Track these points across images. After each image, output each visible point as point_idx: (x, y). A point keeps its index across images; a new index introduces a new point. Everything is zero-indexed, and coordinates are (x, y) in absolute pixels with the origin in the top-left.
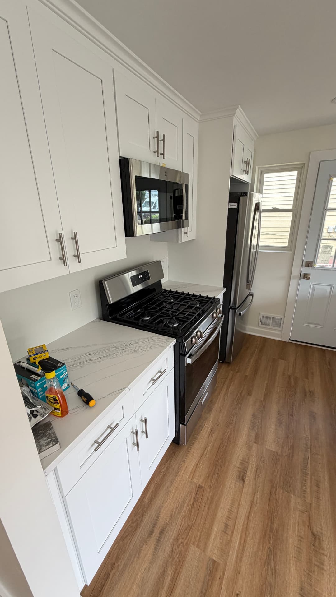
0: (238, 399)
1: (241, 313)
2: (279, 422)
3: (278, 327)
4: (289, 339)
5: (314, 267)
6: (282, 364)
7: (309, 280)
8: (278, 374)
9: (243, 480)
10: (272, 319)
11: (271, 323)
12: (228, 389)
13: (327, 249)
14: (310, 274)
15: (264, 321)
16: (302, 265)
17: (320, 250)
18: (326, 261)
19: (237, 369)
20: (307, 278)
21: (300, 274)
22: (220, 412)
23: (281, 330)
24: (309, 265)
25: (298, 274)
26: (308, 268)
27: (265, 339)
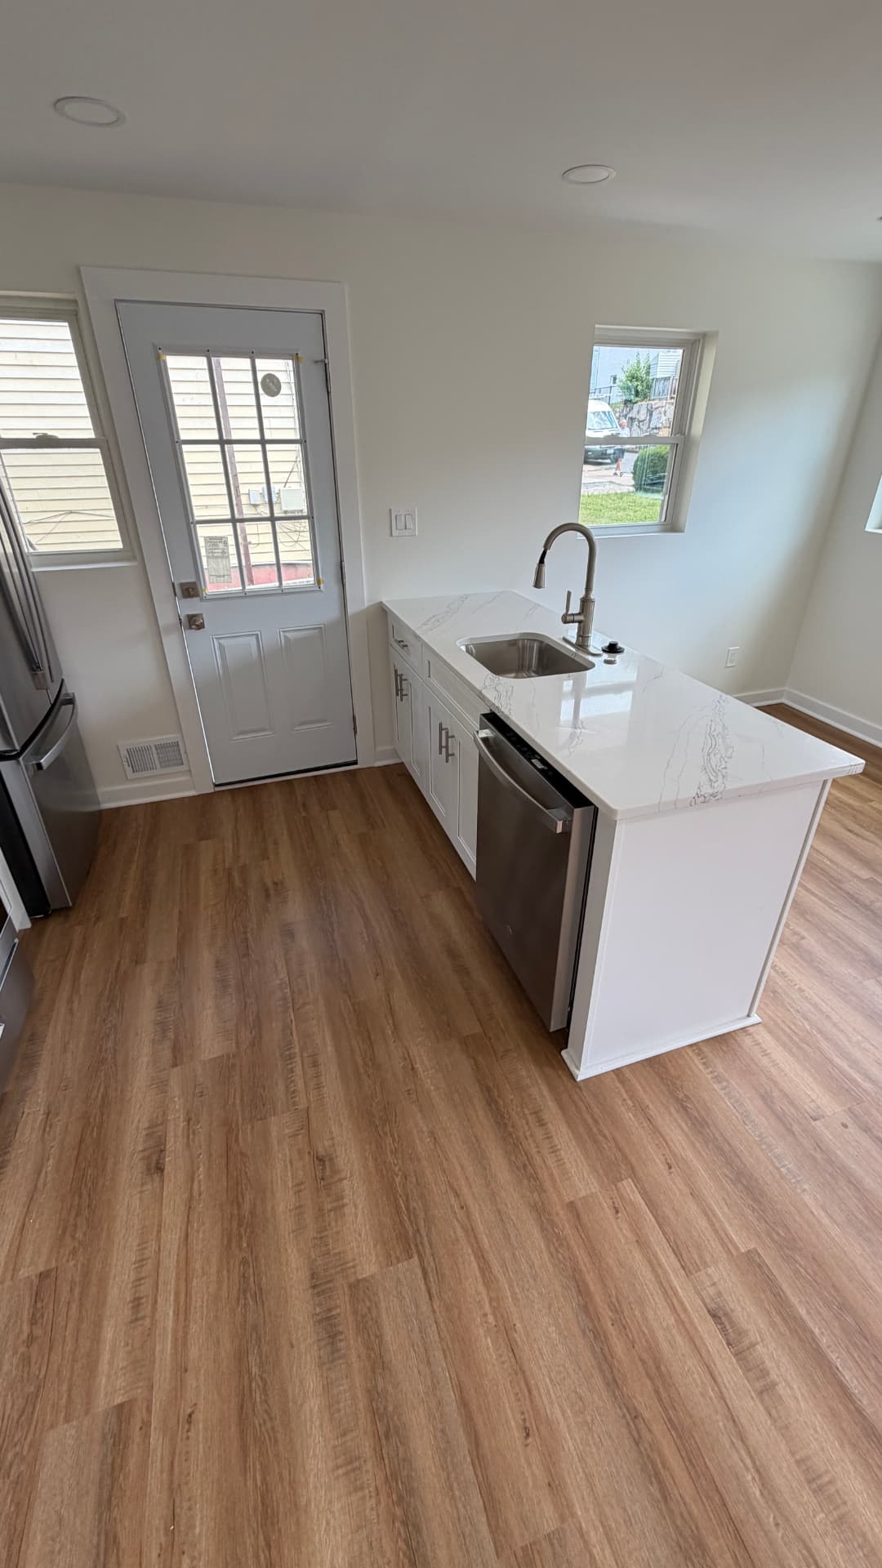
0: (110, 990)
1: (42, 761)
2: (222, 984)
3: (177, 765)
4: (212, 786)
5: (205, 595)
6: (207, 852)
7: (202, 630)
8: (203, 879)
9: (160, 1169)
10: (156, 749)
11: (157, 762)
12: (76, 978)
13: (217, 545)
14: (200, 615)
15: (137, 760)
16: (175, 595)
17: (203, 552)
18: (224, 576)
19: (93, 915)
20: (197, 625)
21: (180, 619)
22: (65, 1049)
23: (187, 769)
24: (190, 591)
25: (173, 620)
26: (189, 599)
27: (157, 806)
